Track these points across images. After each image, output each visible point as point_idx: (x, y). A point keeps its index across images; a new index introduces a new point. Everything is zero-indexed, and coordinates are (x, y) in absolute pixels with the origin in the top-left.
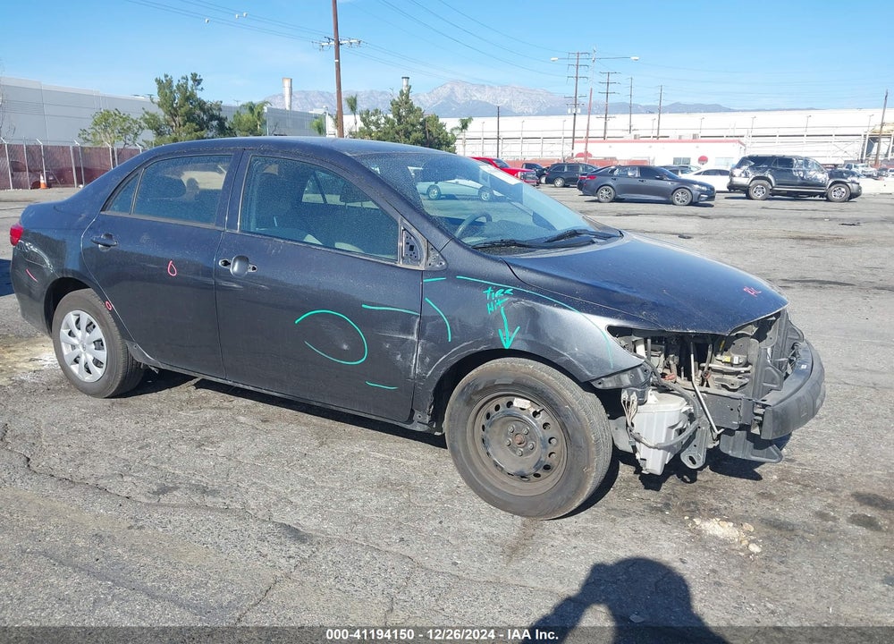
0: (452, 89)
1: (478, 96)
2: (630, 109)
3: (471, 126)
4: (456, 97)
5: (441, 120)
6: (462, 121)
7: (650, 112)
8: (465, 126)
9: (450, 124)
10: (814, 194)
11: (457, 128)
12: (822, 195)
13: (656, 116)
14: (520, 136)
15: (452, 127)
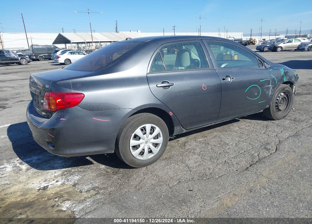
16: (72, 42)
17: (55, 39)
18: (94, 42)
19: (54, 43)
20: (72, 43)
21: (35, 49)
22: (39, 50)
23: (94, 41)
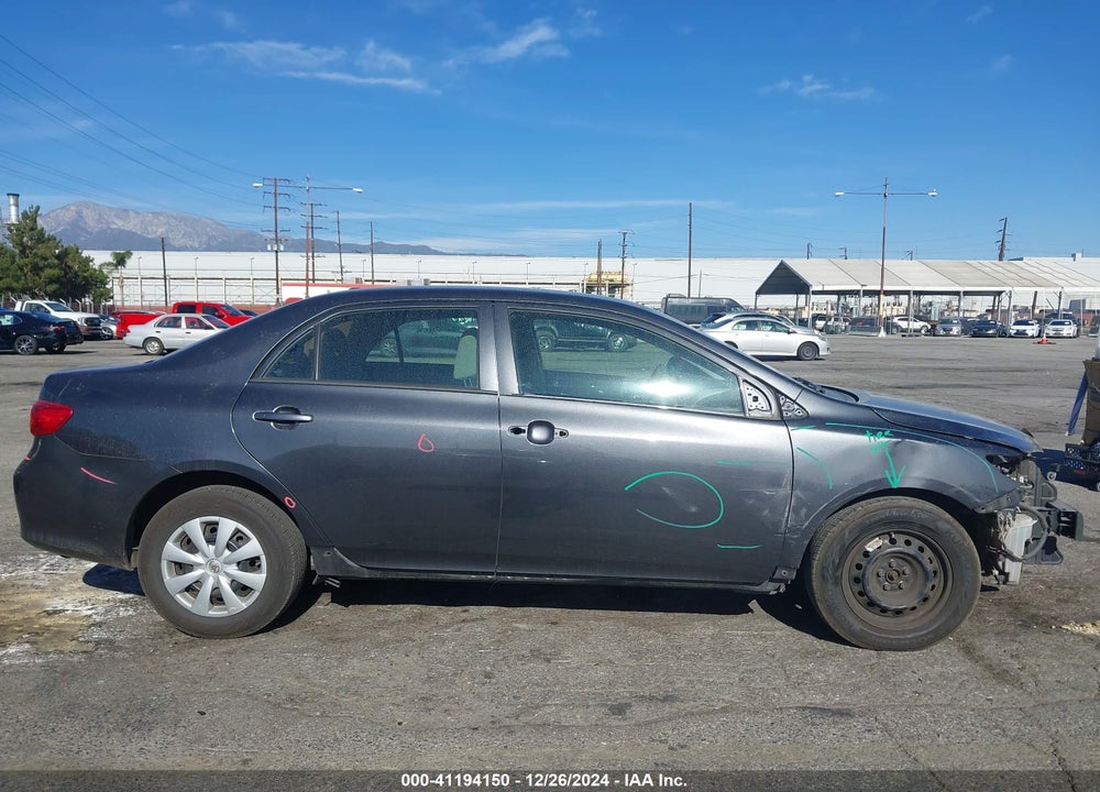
0: (79, 213)
1: (119, 224)
2: (340, 249)
3: (131, 262)
4: (86, 223)
5: (85, 254)
6: (116, 256)
7: (358, 252)
8: (121, 261)
9: (100, 258)
10: (594, 345)
11: (109, 264)
12: (601, 345)
13: (368, 257)
14: (194, 276)
15: (102, 262)
16: (814, 288)
17: (765, 279)
18: (887, 293)
19: (760, 292)
20: (815, 293)
21: (673, 306)
22: (683, 309)
23: (885, 288)
